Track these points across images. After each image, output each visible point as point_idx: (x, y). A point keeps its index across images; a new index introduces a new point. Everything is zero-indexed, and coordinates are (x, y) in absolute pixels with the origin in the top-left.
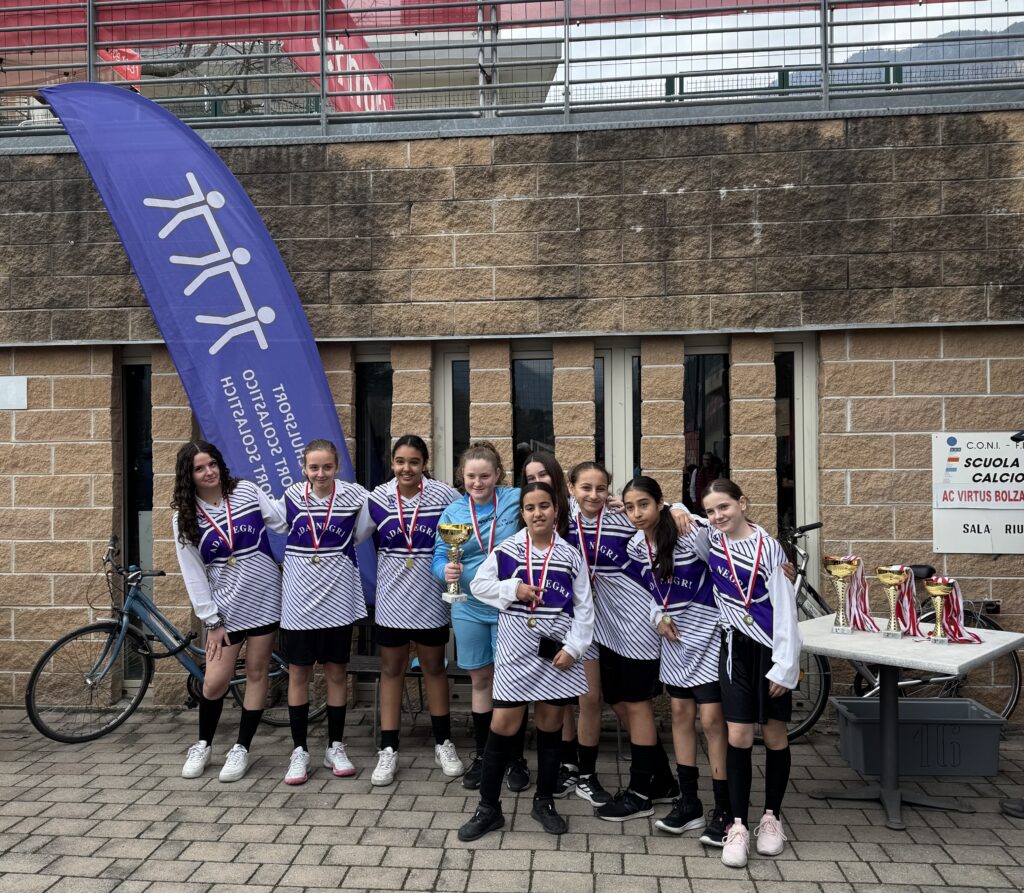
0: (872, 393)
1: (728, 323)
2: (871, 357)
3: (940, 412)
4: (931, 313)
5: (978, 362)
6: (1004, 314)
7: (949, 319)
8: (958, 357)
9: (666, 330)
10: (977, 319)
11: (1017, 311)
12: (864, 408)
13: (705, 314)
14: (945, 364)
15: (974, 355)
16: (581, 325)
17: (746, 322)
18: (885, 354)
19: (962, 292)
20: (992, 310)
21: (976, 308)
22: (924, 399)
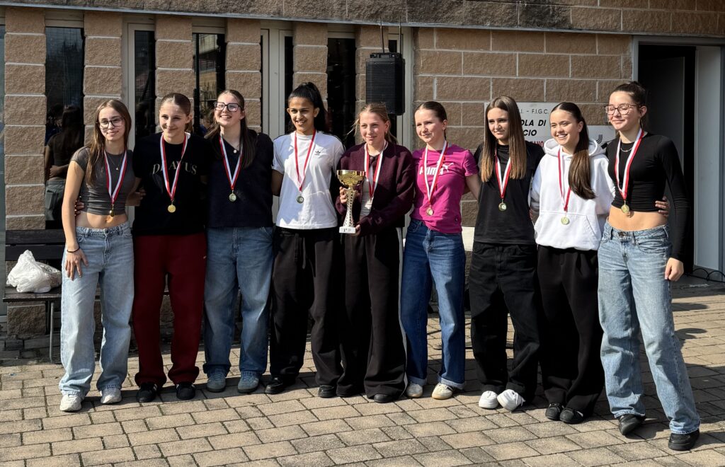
0: (449, 73)
1: (358, 17)
2: (449, 48)
3: (489, 88)
4: (486, 19)
5: (512, 55)
6: (527, 23)
7: (496, 25)
8: (500, 50)
9: (315, 18)
10: (512, 26)
11: (534, 22)
12: (444, 83)
13: (343, 9)
14: (493, 55)
15: (510, 50)
16: (251, 9)
17: (371, 17)
18: (458, 46)
19: (504, 6)
20: (520, 20)
21: (511, 18)
22: (480, 78)
